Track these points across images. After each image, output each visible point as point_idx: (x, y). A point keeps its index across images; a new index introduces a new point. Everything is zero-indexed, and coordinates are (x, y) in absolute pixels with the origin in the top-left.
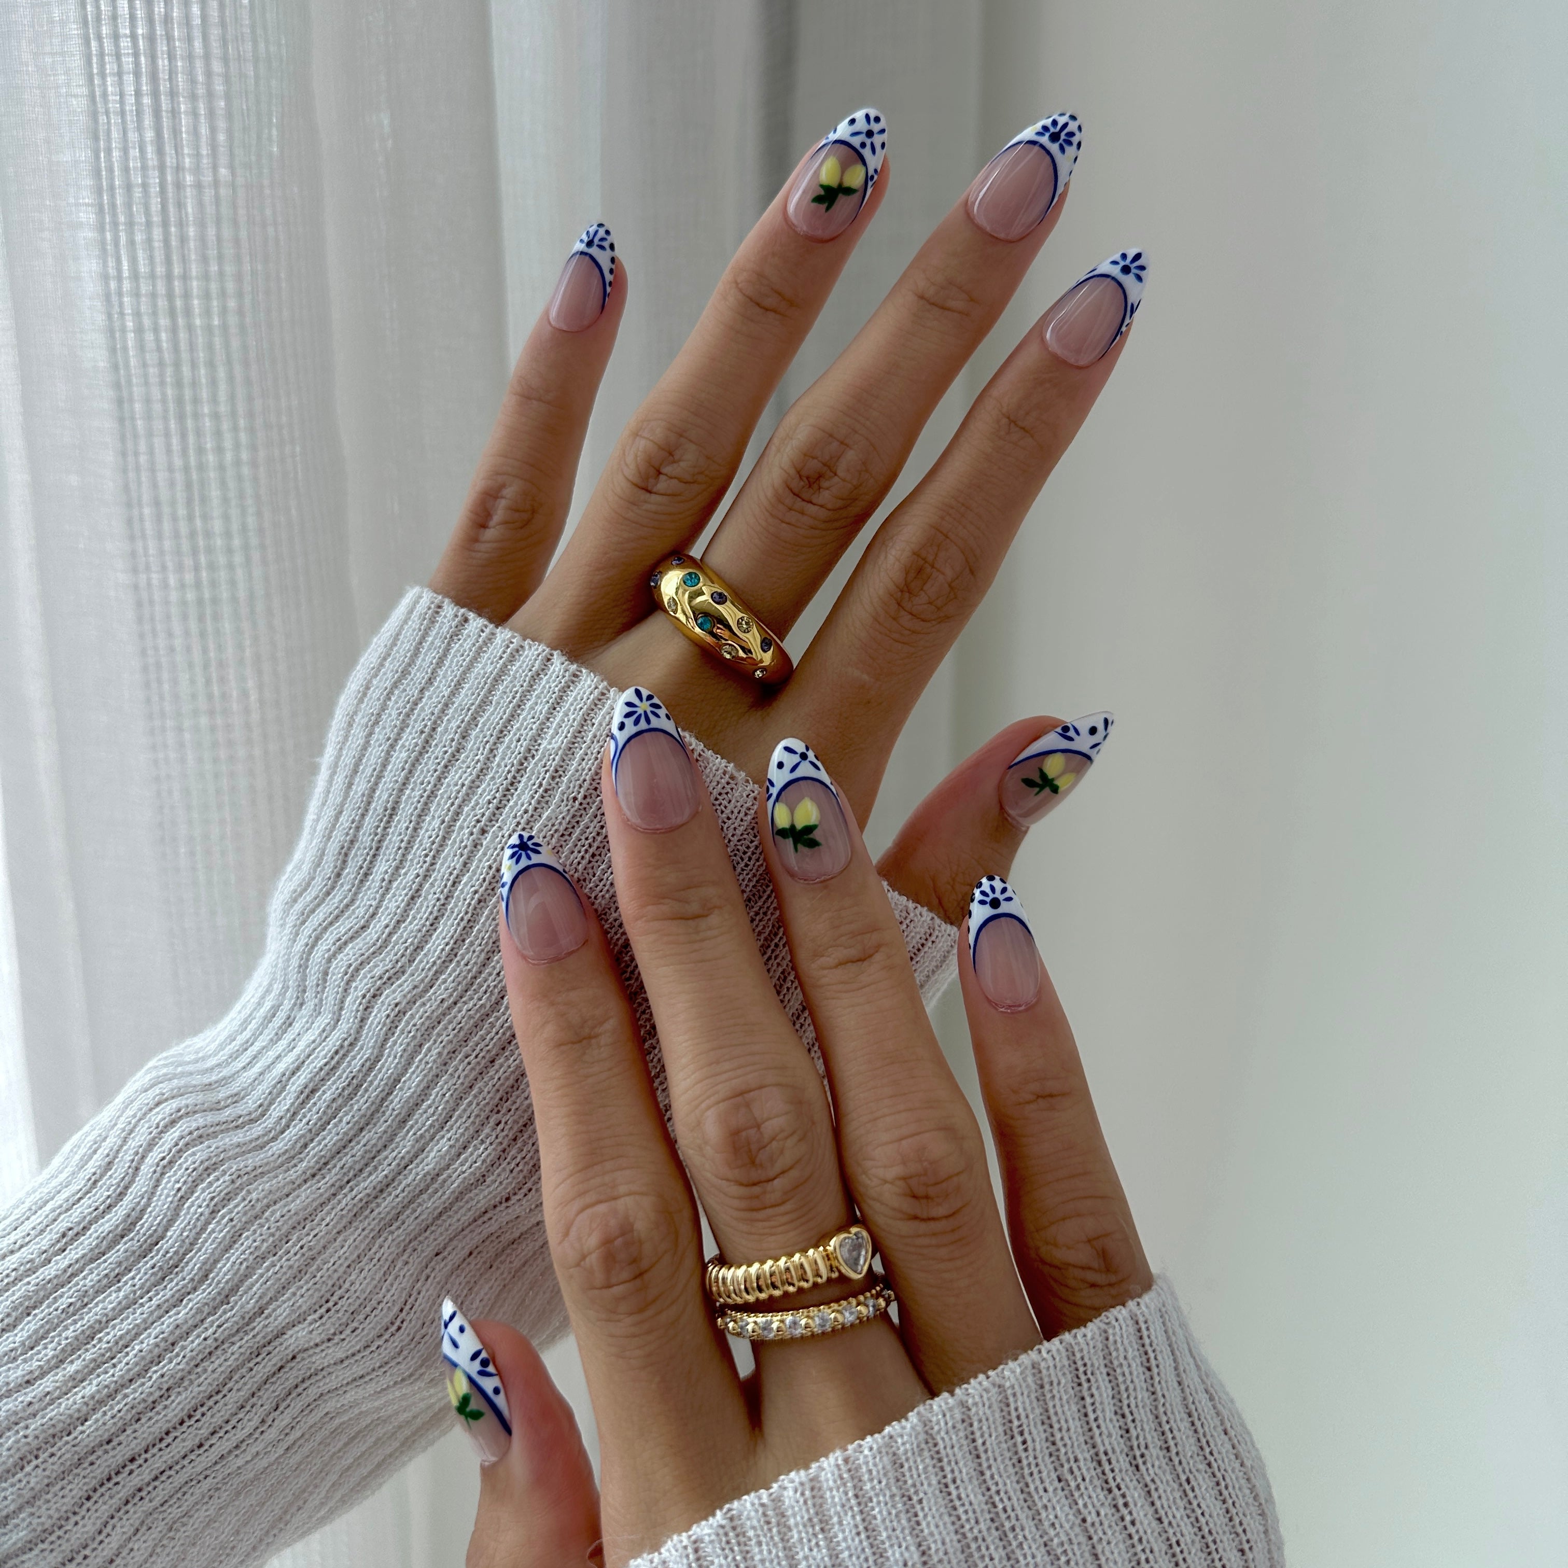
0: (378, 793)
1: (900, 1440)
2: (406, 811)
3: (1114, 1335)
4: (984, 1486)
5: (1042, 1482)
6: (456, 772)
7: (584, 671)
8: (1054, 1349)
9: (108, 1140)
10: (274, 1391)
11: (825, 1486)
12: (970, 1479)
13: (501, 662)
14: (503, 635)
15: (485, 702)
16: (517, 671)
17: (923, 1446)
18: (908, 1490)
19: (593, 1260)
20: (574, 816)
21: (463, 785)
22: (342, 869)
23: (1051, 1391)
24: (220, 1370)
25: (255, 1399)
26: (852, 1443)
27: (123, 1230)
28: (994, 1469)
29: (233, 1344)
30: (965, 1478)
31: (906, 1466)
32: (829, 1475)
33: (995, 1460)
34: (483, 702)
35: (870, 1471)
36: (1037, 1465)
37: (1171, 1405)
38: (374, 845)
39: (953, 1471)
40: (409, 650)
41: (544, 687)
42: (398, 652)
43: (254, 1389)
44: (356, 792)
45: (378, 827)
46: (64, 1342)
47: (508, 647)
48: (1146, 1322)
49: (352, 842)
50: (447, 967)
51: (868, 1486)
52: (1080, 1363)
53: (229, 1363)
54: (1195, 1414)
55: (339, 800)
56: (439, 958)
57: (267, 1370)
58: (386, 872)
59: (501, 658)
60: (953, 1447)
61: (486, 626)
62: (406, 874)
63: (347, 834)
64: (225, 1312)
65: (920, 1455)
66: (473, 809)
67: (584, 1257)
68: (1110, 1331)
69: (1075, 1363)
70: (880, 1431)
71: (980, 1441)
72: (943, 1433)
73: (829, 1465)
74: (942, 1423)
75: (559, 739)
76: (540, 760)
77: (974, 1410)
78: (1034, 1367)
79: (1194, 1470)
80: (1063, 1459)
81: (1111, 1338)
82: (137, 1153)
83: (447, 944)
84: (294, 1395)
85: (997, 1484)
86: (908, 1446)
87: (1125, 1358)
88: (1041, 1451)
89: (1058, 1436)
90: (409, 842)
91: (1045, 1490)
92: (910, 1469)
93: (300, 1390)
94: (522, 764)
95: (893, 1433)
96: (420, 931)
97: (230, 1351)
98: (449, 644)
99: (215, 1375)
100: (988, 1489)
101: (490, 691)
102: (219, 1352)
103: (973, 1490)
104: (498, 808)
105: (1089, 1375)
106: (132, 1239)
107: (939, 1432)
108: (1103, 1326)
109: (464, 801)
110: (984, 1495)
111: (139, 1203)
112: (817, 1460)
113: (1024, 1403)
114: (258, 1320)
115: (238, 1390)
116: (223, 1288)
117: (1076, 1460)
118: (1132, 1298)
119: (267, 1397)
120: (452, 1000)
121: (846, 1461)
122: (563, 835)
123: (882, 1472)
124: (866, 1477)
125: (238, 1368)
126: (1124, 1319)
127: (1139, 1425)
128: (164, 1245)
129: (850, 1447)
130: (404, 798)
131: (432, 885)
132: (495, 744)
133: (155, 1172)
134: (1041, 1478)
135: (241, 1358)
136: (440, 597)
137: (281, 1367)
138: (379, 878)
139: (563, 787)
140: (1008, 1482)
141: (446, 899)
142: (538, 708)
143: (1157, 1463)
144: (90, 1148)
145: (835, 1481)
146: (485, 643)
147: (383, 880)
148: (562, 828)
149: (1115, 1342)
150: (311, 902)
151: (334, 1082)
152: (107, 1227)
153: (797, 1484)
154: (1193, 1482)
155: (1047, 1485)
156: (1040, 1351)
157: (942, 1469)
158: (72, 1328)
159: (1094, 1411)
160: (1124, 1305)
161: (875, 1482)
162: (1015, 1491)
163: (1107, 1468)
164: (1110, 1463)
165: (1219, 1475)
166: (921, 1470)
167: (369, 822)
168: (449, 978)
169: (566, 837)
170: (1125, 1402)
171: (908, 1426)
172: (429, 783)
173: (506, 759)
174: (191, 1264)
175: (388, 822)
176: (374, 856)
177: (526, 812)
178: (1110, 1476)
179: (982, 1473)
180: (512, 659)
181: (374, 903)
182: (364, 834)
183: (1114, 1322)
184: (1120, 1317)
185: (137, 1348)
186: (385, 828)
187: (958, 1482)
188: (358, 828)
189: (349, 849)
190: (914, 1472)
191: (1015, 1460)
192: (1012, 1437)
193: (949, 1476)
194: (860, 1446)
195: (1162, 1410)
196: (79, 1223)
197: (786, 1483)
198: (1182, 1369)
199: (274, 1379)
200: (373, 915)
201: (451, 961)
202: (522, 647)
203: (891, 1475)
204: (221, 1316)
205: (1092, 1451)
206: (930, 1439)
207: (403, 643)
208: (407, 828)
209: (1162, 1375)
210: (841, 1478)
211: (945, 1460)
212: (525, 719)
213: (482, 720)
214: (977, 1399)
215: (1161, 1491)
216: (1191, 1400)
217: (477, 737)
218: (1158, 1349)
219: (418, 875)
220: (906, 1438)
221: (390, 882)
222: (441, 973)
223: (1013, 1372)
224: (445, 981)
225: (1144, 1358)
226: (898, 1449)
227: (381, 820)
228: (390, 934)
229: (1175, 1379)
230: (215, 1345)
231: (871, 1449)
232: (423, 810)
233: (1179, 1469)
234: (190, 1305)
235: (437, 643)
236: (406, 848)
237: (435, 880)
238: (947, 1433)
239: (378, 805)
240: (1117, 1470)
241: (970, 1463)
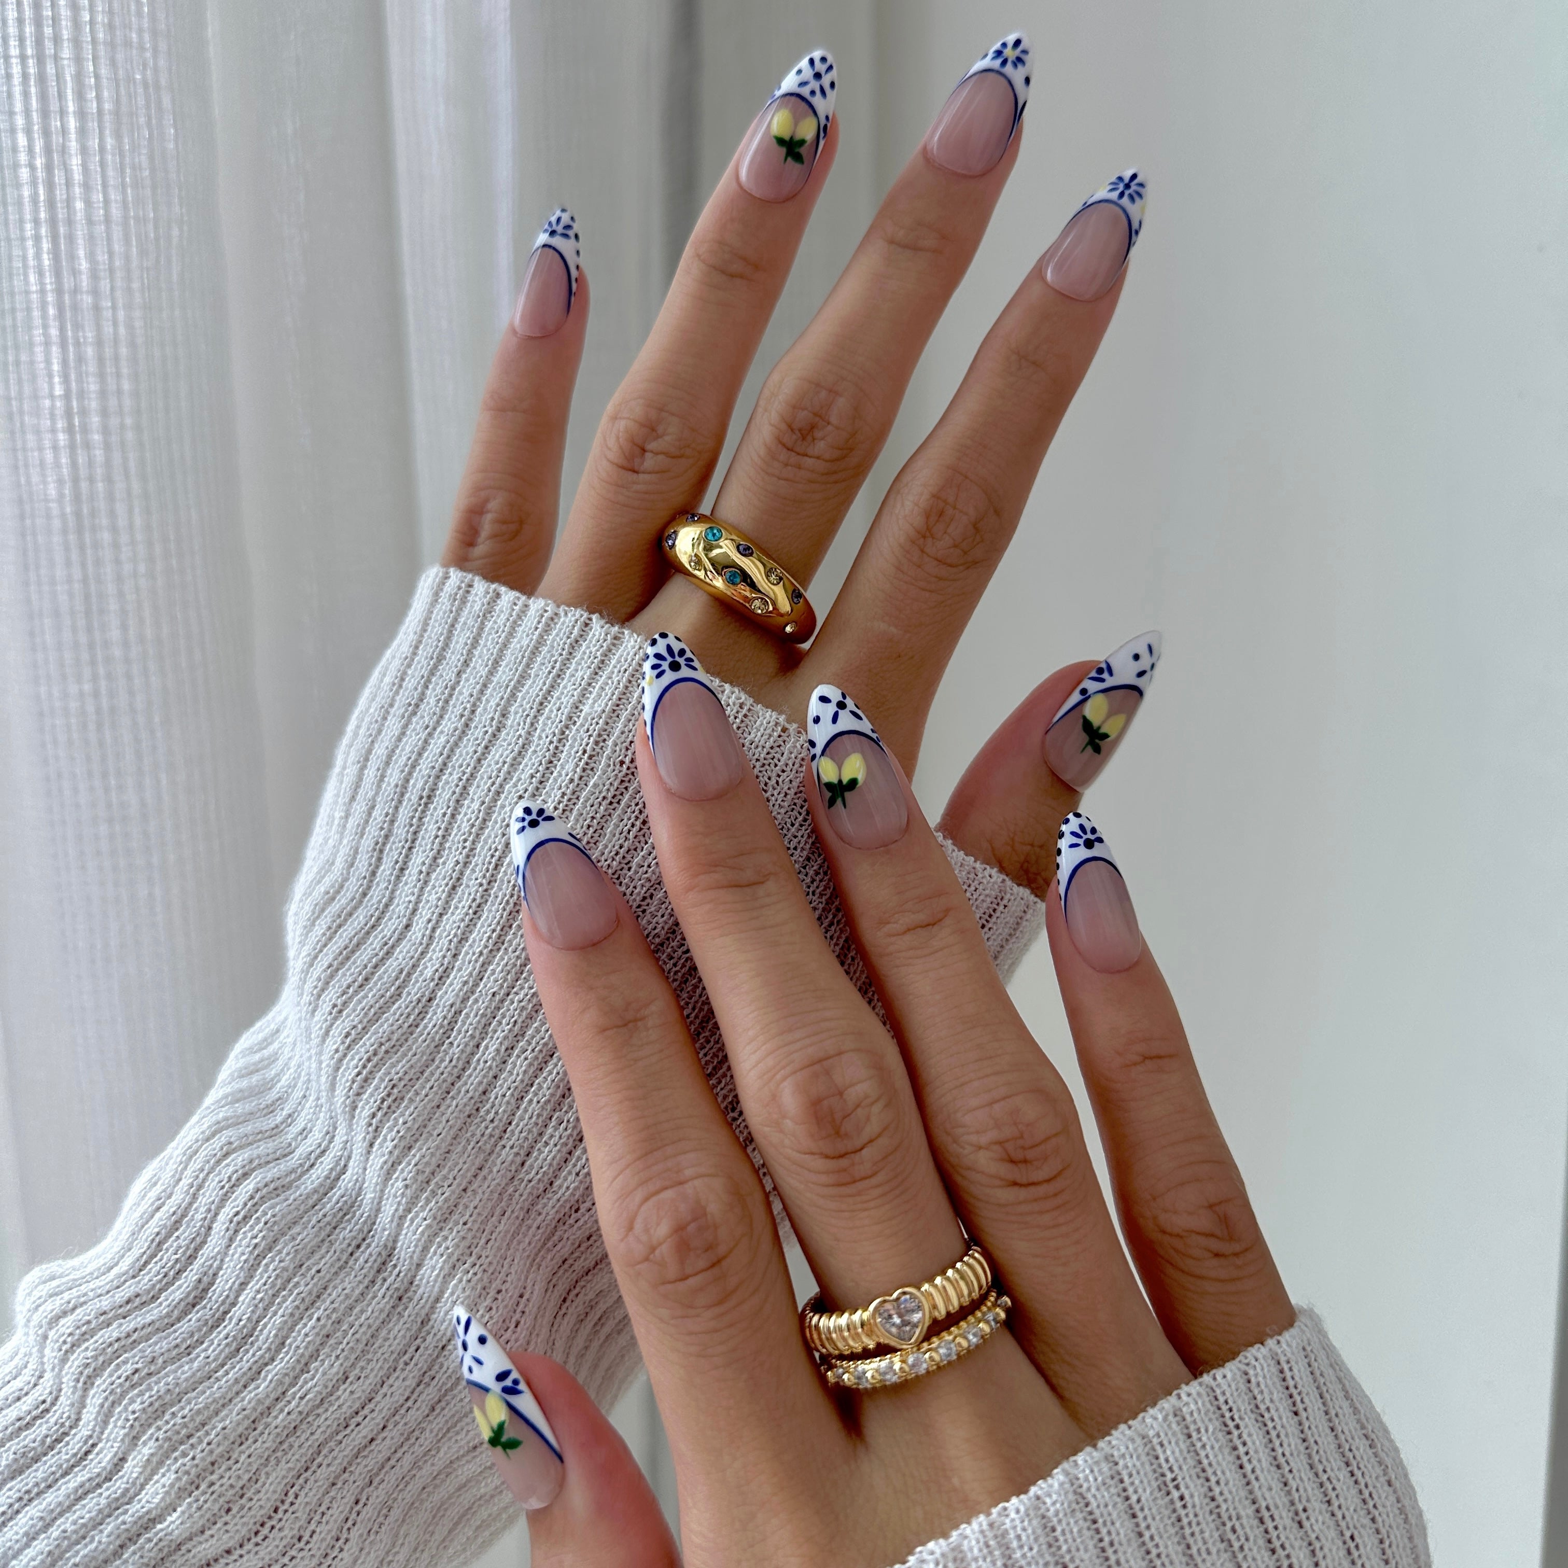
0: (412, 782)
1: (1048, 1501)
2: (444, 796)
3: (1256, 1375)
4: (1144, 1549)
5: (1205, 1543)
6: (497, 751)
7: (626, 632)
8: (1193, 1392)
9: (173, 1198)
10: (366, 1466)
11: (969, 1555)
12: (1129, 1540)
13: (537, 633)
14: (536, 604)
15: (523, 677)
16: (554, 640)
17: (1074, 1506)
18: (1062, 1557)
19: (665, 1250)
20: (622, 781)
21: (505, 763)
22: (377, 867)
23: (1200, 1439)
24: (307, 1445)
25: (346, 1475)
26: (996, 1505)
27: (195, 1297)
28: (1153, 1530)
29: (318, 1415)
30: (1124, 1541)
31: (1059, 1529)
32: (974, 1543)
33: (1154, 1519)
34: (522, 676)
35: (1019, 1537)
36: (1198, 1524)
37: (1325, 1452)
38: (410, 837)
39: (1109, 1533)
40: (442, 634)
41: (584, 653)
42: (430, 637)
43: (345, 1464)
44: (389, 784)
45: (413, 817)
46: (131, 1417)
47: (542, 616)
48: (1288, 1362)
49: (387, 837)
50: (494, 957)
51: (1018, 1554)
52: (1225, 1408)
53: (315, 1437)
54: (1354, 1463)
55: (371, 794)
56: (486, 947)
57: (357, 1443)
58: (424, 863)
59: (536, 628)
60: (1106, 1506)
61: (518, 599)
62: (444, 863)
63: (382, 829)
64: (306, 1382)
65: (1073, 1516)
66: (515, 785)
67: (653, 1249)
68: (1251, 1372)
69: (1219, 1408)
70: (1026, 1492)
71: (1134, 1498)
72: (1093, 1490)
73: (973, 1532)
74: (1091, 1479)
75: (602, 703)
76: (582, 725)
77: (1121, 1463)
78: (1175, 1415)
79: (1358, 1525)
80: (1225, 1517)
81: (1253, 1380)
82: (209, 1210)
83: (494, 931)
84: (387, 1468)
85: (1157, 1546)
86: (1058, 1505)
87: (1272, 1401)
88: (1201, 1508)
89: (1217, 1490)
90: (446, 830)
91: (1209, 1553)
92: (1063, 1532)
93: (392, 1462)
94: (563, 733)
95: (1039, 1493)
96: (463, 920)
97: (316, 1424)
98: (482, 623)
99: (303, 1451)
100: (1148, 1553)
101: (528, 665)
102: (304, 1426)
103: (1132, 1554)
104: (541, 782)
105: (1237, 1420)
106: (205, 1307)
107: (1089, 1489)
108: (1244, 1367)
109: (505, 780)
110: (1143, 1559)
111: (211, 1266)
112: (956, 1527)
113: (1173, 1452)
114: (343, 1387)
115: (329, 1465)
116: (302, 1355)
117: (1238, 1518)
118: (1272, 1337)
119: (360, 1471)
120: (502, 992)
121: (991, 1525)
122: (611, 803)
123: (1032, 1538)
124: (1015, 1544)
125: (326, 1441)
126: (1264, 1357)
127: (1297, 1475)
128: (236, 1312)
129: (995, 1511)
130: (441, 784)
131: (473, 871)
132: (535, 717)
133: (228, 1229)
134: (1203, 1538)
135: (329, 1431)
136: (470, 576)
137: (372, 1440)
138: (415, 871)
139: (608, 752)
140: (1169, 1543)
141: (489, 883)
142: (580, 674)
143: (1320, 1519)
144: (152, 1204)
145: (980, 1550)
146: (519, 617)
147: (421, 872)
148: (610, 795)
149: (1258, 1384)
150: (348, 904)
151: (372, 1095)
152: (178, 1295)
153: (938, 1555)
154: (1357, 1539)
155: (1210, 1545)
156: (1179, 1397)
157: (1098, 1531)
158: (139, 1400)
159: (1250, 1461)
160: (1262, 1344)
161: (1026, 1549)
162: (1177, 1553)
163: (1270, 1525)
164: (1273, 1520)
165: (1383, 1531)
166: (1075, 1534)
167: (404, 813)
168: (497, 968)
169: (615, 805)
170: (1280, 1451)
171: (1056, 1485)
172: (469, 765)
173: (547, 728)
174: (266, 1332)
175: (423, 812)
176: (410, 848)
177: (572, 781)
178: (1274, 1534)
179: (1140, 1535)
180: (547, 630)
181: (413, 899)
182: (399, 827)
183: (1253, 1362)
184: (1260, 1356)
185: (221, 1426)
186: (420, 819)
187: (1116, 1545)
188: (392, 822)
189: (384, 844)
190: (1068, 1536)
191: (1173, 1519)
192: (1168, 1493)
193: (1107, 1539)
194: (1005, 1509)
195: (1316, 1458)
196: (149, 1291)
197: (925, 1556)
198: (1333, 1413)
199: (365, 1453)
200: (414, 911)
201: (499, 949)
202: (556, 614)
203: (1042, 1540)
204: (302, 1387)
205: (1254, 1507)
206: (1081, 1500)
207: (434, 627)
208: (444, 815)
209: (1311, 1418)
210: (988, 1546)
211: (1101, 1521)
212: (565, 687)
213: (520, 695)
214: (1123, 1449)
215: (1326, 1550)
216: (1347, 1447)
217: (516, 713)
218: (1304, 1391)
219: (458, 862)
220: (1055, 1497)
221: (428, 874)
222: (489, 963)
223: (1156, 1419)
224: (493, 972)
225: (1290, 1401)
226: (1048, 1510)
227: (416, 810)
228: (434, 930)
229: (1326, 1424)
230: (299, 1419)
231: (1018, 1511)
232: (461, 794)
233: (1343, 1524)
234: (270, 1377)
235: (470, 622)
236: (444, 837)
237: (477, 865)
238: (1098, 1489)
239: (412, 796)
240: (1280, 1527)
241: (1126, 1523)
